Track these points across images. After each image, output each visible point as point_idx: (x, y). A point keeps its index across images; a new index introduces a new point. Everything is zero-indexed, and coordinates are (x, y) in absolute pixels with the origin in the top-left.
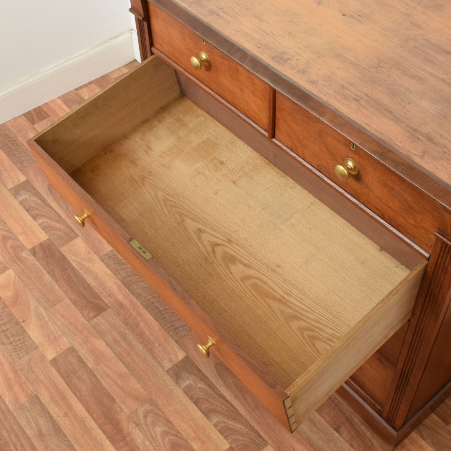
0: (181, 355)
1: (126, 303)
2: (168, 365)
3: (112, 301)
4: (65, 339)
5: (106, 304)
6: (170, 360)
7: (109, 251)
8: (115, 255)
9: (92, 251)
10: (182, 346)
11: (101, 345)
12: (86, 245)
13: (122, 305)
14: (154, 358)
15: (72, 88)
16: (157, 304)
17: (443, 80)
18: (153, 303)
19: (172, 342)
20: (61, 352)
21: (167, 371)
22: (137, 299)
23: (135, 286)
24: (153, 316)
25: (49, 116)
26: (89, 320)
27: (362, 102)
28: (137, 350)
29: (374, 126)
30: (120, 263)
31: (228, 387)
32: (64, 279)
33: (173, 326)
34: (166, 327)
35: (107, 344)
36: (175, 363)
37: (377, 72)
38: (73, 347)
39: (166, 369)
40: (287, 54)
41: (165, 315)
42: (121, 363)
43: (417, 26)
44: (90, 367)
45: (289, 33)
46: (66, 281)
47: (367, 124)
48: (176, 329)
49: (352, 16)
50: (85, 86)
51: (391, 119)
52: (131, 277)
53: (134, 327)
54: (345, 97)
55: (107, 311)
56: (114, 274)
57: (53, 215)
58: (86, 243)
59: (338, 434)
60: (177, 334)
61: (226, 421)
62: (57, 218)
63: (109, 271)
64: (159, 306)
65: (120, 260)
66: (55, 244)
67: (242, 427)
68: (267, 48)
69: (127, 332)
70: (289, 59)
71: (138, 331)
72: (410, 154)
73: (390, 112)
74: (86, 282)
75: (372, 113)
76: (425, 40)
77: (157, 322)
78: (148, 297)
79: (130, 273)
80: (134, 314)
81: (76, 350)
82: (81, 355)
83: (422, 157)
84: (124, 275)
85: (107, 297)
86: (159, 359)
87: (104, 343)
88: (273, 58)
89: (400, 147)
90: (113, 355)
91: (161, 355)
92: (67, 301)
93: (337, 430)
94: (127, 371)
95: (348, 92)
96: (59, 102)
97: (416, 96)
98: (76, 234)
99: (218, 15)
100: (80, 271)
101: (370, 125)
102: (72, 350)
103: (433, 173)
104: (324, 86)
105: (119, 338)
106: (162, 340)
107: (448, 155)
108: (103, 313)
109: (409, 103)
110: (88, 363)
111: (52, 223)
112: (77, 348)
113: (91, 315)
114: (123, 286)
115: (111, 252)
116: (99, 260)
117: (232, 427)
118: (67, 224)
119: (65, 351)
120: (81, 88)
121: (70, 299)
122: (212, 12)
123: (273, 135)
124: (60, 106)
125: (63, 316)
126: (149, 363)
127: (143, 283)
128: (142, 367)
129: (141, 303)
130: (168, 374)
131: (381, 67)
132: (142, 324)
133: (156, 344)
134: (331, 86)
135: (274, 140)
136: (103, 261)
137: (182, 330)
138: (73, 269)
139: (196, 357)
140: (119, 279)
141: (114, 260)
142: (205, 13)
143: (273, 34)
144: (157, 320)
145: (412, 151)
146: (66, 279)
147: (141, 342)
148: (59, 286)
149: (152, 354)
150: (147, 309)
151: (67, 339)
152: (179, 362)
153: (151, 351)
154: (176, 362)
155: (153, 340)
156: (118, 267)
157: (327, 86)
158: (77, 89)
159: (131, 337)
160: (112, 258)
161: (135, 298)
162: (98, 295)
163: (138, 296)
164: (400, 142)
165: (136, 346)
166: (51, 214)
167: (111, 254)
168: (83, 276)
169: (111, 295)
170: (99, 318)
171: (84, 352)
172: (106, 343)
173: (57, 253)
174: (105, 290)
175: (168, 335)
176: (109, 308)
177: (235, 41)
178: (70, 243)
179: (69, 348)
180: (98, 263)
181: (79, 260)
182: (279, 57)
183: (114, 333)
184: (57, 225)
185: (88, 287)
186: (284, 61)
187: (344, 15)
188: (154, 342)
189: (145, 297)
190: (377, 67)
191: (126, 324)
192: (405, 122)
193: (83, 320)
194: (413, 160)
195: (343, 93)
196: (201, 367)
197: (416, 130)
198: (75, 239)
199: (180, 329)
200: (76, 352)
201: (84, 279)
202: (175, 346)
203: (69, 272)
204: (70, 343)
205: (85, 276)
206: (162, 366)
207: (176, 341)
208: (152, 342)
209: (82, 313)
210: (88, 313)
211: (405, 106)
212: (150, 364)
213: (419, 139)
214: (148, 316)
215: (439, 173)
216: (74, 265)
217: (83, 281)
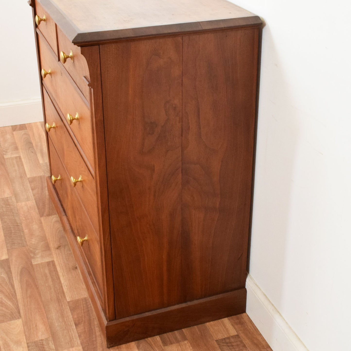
0: (5, 257)
7: (6, 197)
10: (9, 253)
16: (12, 229)
18: (10, 228)
23: (6, 217)
24: (4, 234)
25: (27, 129)
30: (7, 204)
31: (21, 281)
33: (13, 242)
34: (8, 241)
52: (8, 212)
59: (75, 327)
60: (12, 246)
61: (3, 298)
65: (9, 203)
67: (11, 305)
78: (10, 224)
79: (9, 210)
93: (76, 325)
117: (4, 302)
129: (2, 226)
139: (13, 261)
144: (5, 236)
150: (3, 230)
160: (4, 201)
161: (2, 223)
167: (6, 199)
175: (5, 245)
189: (8, 224)
199: (16, 244)
207: (8, 250)
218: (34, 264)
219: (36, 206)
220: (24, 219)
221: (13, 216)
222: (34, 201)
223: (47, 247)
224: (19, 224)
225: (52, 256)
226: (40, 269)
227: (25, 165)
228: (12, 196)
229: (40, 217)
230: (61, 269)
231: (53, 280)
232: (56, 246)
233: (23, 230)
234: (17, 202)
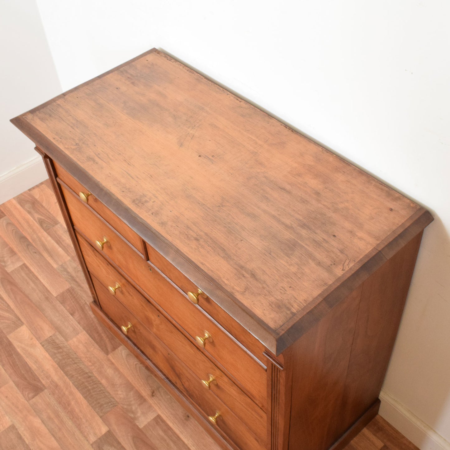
0: (104, 429)
1: (61, 384)
2: (93, 439)
3: (49, 382)
4: (7, 418)
5: (44, 385)
6: (95, 434)
7: (49, 336)
8: (54, 340)
9: (34, 337)
10: (105, 421)
11: (37, 422)
12: (29, 331)
13: (57, 386)
14: (82, 432)
15: (26, 189)
16: (86, 384)
17: (274, 217)
18: (83, 383)
19: (97, 418)
20: (3, 429)
21: (92, 445)
22: (70, 380)
23: (69, 368)
24: (83, 394)
25: (5, 215)
26: (29, 399)
27: (201, 241)
28: (67, 426)
29: (207, 265)
30: (58, 347)
32: (10, 363)
33: (99, 403)
34: (93, 404)
35: (43, 421)
36: (99, 437)
37: (219, 211)
38: (14, 425)
39: (91, 442)
40: (146, 196)
41: (93, 394)
42: (53, 439)
43: (261, 164)
44: (27, 442)
45: (151, 176)
46: (11, 365)
47: (202, 263)
48: (102, 405)
49: (207, 156)
50: (37, 186)
51: (223, 258)
52: (66, 360)
53: (66, 405)
54: (188, 237)
55: (44, 391)
56: (51, 357)
57: (4, 305)
58: (30, 330)
60: (102, 410)
62: (7, 308)
63: (47, 355)
64: (88, 385)
65: (58, 345)
66: (4, 331)
68: (130, 192)
69: (60, 410)
70: (146, 201)
71: (69, 409)
72: (234, 291)
73: (224, 250)
74: (28, 366)
75: (208, 252)
76: (265, 177)
77: (85, 400)
78: (79, 378)
79: (65, 356)
80: (67, 393)
81: (16, 427)
82: (20, 432)
83: (243, 293)
84: (60, 358)
85: (44, 379)
86: (86, 434)
87: (40, 421)
88: (134, 201)
89: (226, 284)
90: (47, 431)
91: (87, 430)
92: (11, 383)
94: (58, 445)
95: (191, 232)
96: (15, 202)
97: (248, 234)
98: (22, 322)
99: (94, 161)
100: (24, 356)
101: (205, 264)
102: (13, 427)
103: (250, 309)
104: (172, 226)
105: (52, 416)
106: (89, 416)
107: (266, 290)
108: (41, 394)
109: (242, 240)
110: (26, 439)
111: (2, 313)
112: (17, 425)
113: (31, 395)
114: (59, 368)
115: (50, 338)
116: (40, 345)
118: (15, 314)
119: (7, 428)
120: (33, 188)
121: (13, 381)
122: (90, 159)
123: (148, 259)
124: (15, 206)
125: (7, 397)
126: (77, 437)
127: (75, 365)
128: (71, 441)
129: (73, 383)
130: (93, 447)
131: (223, 206)
132: (73, 403)
133: (84, 420)
134: (178, 226)
135: (148, 262)
136: (43, 346)
137: (107, 406)
138: (18, 354)
139: (117, 431)
140: (56, 362)
141: (53, 345)
142: (83, 160)
143: (137, 177)
144: (85, 398)
145: (236, 287)
146: (11, 364)
147: (71, 419)
148: (5, 370)
149: (80, 429)
150: (77, 388)
151: (9, 417)
152: (102, 436)
153: (79, 426)
154: (99, 435)
155: (81, 417)
156: (56, 351)
157: (175, 227)
158: (30, 190)
159: (63, 414)
160: (51, 343)
161: (69, 378)
162: (38, 377)
163: (71, 377)
164: (228, 280)
165: (67, 423)
166: (2, 305)
167: (50, 339)
168: (26, 360)
169: (48, 377)
170: (37, 397)
171: (23, 429)
172: (41, 420)
173: (5, 340)
174: (43, 372)
175: (94, 412)
176: (46, 388)
177: (104, 186)
178: (16, 331)
179: (10, 426)
180: (39, 348)
181: (23, 346)
182: (138, 200)
183: (49, 411)
184: (7, 315)
185: (29, 370)
186: (142, 203)
187: (200, 156)
188: (82, 418)
189: (77, 377)
190: (219, 206)
191: (60, 403)
192: (235, 260)
193: (23, 400)
194: (235, 297)
195: (187, 233)
196: (121, 440)
197: (242, 267)
198: (20, 326)
199: (105, 406)
200: (16, 429)
201: (26, 363)
202: (100, 421)
203: (14, 357)
204: (11, 421)
205: (28, 360)
206: (87, 440)
207: (101, 417)
208: (81, 418)
209: (23, 394)
210: (28, 393)
211: (237, 244)
212: (78, 439)
213: (244, 276)
214: (79, 395)
215: (255, 309)
216: (19, 350)
217: (25, 365)
218: (142, 427)
219: (90, 338)
220: (90, 364)
221: (75, 363)
222: (84, 332)
223: (141, 399)
224: (90, 375)
225: (154, 409)
226: (152, 432)
227: (39, 277)
228: (56, 333)
229: (106, 355)
230: (173, 424)
231: (174, 442)
232: (150, 393)
233: (99, 381)
234: (67, 340)
